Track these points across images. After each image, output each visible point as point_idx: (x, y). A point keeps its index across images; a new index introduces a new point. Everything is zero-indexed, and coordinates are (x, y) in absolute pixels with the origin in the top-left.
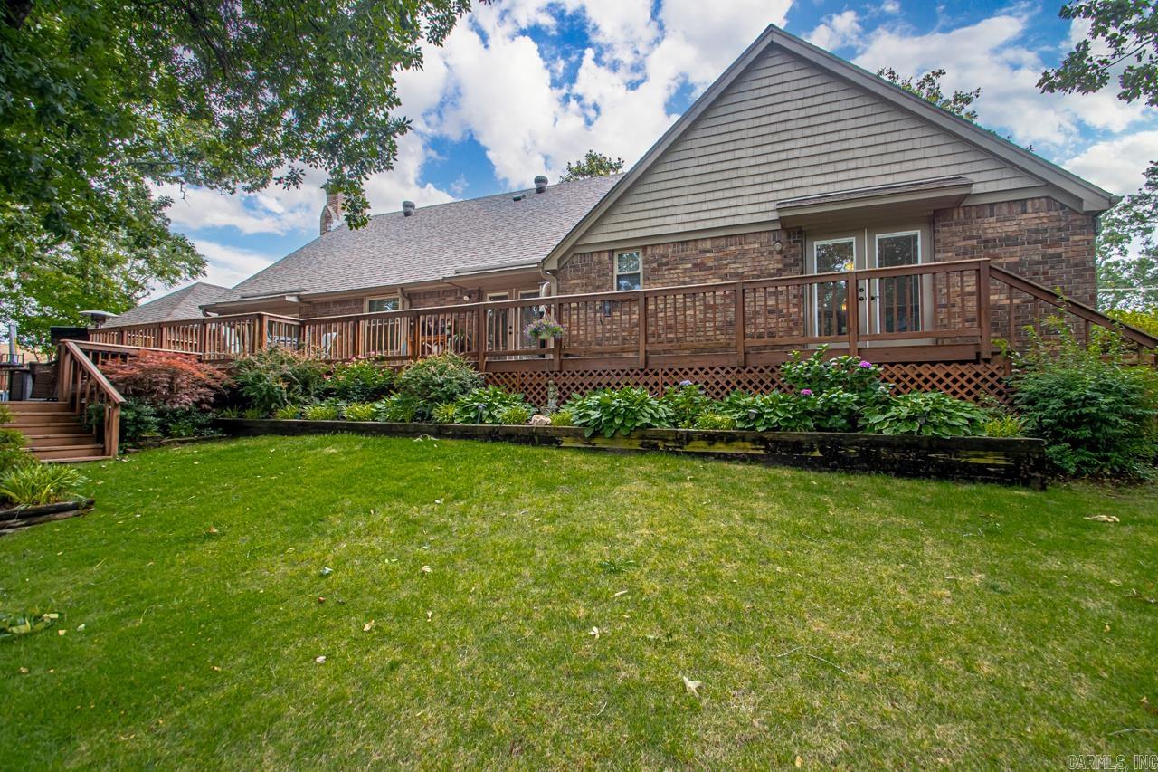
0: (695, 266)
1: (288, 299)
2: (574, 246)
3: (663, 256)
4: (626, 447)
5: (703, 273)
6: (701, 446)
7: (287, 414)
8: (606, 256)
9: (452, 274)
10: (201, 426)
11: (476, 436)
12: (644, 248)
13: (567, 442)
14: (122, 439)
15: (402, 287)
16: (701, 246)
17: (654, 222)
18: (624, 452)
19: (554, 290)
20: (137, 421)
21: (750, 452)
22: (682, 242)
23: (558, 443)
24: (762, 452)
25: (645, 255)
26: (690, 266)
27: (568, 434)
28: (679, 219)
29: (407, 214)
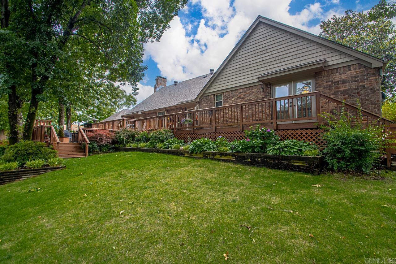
0: (238, 98)
1: (138, 113)
2: (204, 94)
3: (228, 95)
4: (200, 157)
5: (240, 100)
6: (218, 157)
7: (128, 146)
8: (212, 96)
9: (178, 103)
10: (110, 149)
11: (166, 153)
12: (223, 93)
13: (186, 155)
14: (89, 152)
15: (165, 108)
16: (239, 91)
17: (225, 84)
18: (199, 158)
19: (199, 108)
20: (93, 147)
21: (231, 159)
22: (234, 90)
23: (184, 155)
24: (234, 159)
25: (223, 95)
26: (236, 98)
27: (187, 152)
28: (233, 83)
29: (175, 85)
